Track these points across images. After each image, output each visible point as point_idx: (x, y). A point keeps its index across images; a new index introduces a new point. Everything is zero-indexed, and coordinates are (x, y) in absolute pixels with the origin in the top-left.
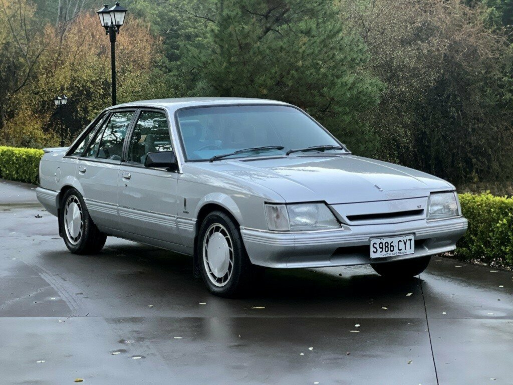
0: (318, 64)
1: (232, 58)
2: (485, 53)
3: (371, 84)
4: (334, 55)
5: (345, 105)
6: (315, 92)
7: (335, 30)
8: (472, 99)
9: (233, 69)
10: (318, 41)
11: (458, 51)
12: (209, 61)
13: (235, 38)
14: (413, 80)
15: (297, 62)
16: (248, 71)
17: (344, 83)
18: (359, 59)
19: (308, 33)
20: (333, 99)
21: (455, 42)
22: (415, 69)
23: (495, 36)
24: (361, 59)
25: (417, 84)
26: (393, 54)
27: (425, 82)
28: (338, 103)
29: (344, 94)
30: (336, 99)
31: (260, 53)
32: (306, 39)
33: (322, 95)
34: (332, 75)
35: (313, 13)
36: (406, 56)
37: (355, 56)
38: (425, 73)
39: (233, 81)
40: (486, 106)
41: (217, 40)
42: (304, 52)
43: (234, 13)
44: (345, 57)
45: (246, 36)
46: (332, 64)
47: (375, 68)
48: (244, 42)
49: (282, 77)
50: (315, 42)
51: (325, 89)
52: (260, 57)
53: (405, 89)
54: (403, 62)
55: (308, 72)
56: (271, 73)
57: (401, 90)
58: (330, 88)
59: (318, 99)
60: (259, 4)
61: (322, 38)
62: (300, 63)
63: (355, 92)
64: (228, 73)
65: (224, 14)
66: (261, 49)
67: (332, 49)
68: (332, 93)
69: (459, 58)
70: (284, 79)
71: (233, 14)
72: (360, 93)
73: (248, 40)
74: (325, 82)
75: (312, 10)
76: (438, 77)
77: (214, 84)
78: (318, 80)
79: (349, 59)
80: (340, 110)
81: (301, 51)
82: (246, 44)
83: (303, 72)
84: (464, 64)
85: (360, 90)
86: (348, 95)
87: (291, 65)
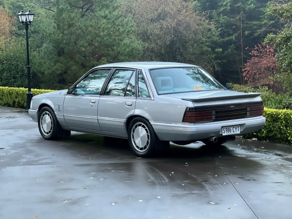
0: (110, 34)
1: (65, 31)
2: (194, 26)
3: (138, 44)
4: (119, 29)
5: (126, 55)
6: (109, 49)
7: (119, 15)
8: (188, 50)
9: (65, 37)
10: (111, 21)
11: (180, 25)
12: (52, 33)
13: (66, 20)
14: (158, 41)
15: (100, 33)
16: (74, 38)
17: (125, 44)
18: (132, 31)
19: (105, 17)
20: (119, 52)
21: (179, 21)
22: (159, 34)
23: (199, 17)
24: (133, 31)
25: (160, 43)
26: (147, 27)
27: (164, 42)
28: (122, 54)
29: (125, 49)
30: (120, 52)
31: (80, 28)
32: (105, 21)
33: (113, 50)
34: (118, 39)
35: (107, 7)
36: (155, 29)
37: (130, 29)
38: (164, 37)
39: (65, 44)
40: (195, 54)
41: (55, 21)
42: (104, 27)
43: (66, 7)
44: (125, 30)
45: (72, 19)
46: (118, 34)
47: (138, 34)
48: (71, 22)
49: (92, 41)
50: (109, 22)
51: (115, 47)
52: (80, 31)
53: (154, 46)
54: (153, 31)
55: (105, 39)
56: (86, 39)
57: (152, 46)
58: (117, 47)
59: (111, 52)
60: (78, 2)
61: (113, 20)
62: (102, 34)
63: (130, 48)
64: (63, 40)
65: (60, 7)
66: (81, 26)
67: (118, 25)
68: (119, 49)
69: (181, 29)
70: (93, 42)
71: (64, 7)
72: (133, 49)
73: (74, 21)
74: (114, 43)
75: (107, 5)
76: (171, 39)
77: (55, 45)
78: (111, 42)
79: (127, 30)
80: (123, 58)
81: (102, 27)
82: (72, 24)
83: (103, 38)
84: (184, 32)
85: (133, 47)
86: (127, 50)
87: (96, 34)
